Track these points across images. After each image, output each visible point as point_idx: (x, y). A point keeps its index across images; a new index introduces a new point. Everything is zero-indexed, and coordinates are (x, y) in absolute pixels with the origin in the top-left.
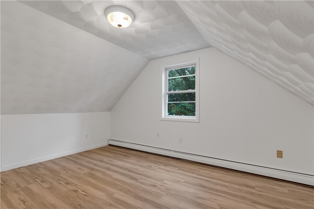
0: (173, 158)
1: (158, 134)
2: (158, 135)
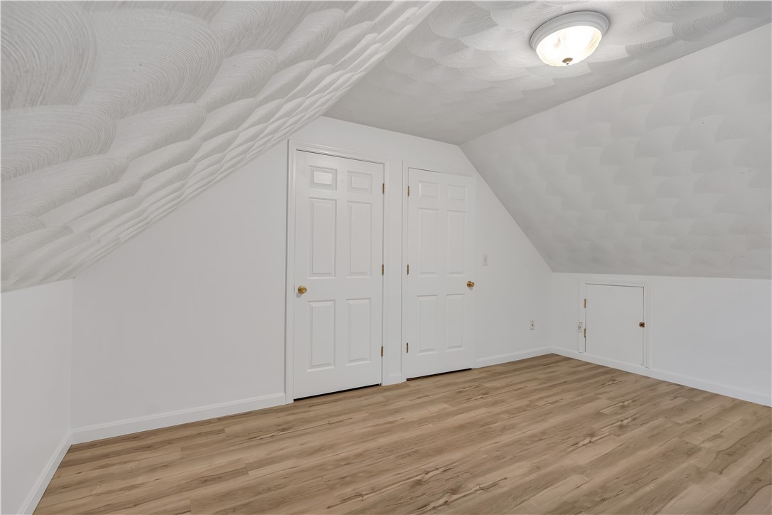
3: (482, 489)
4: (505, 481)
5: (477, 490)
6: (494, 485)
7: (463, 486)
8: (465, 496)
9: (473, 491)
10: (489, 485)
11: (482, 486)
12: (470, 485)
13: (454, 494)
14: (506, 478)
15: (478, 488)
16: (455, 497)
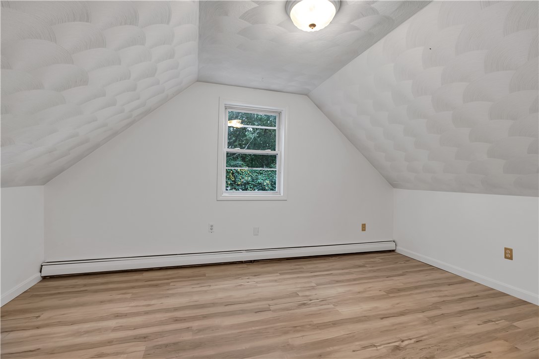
0: (251, 262)
1: (212, 226)
2: (211, 229)
3: (375, 346)
4: (354, 349)
5: (379, 346)
6: (365, 348)
7: (390, 351)
8: (389, 343)
9: (383, 346)
10: (370, 348)
11: (375, 348)
12: (384, 350)
13: (398, 346)
14: (354, 351)
15: (379, 348)
16: (397, 344)
